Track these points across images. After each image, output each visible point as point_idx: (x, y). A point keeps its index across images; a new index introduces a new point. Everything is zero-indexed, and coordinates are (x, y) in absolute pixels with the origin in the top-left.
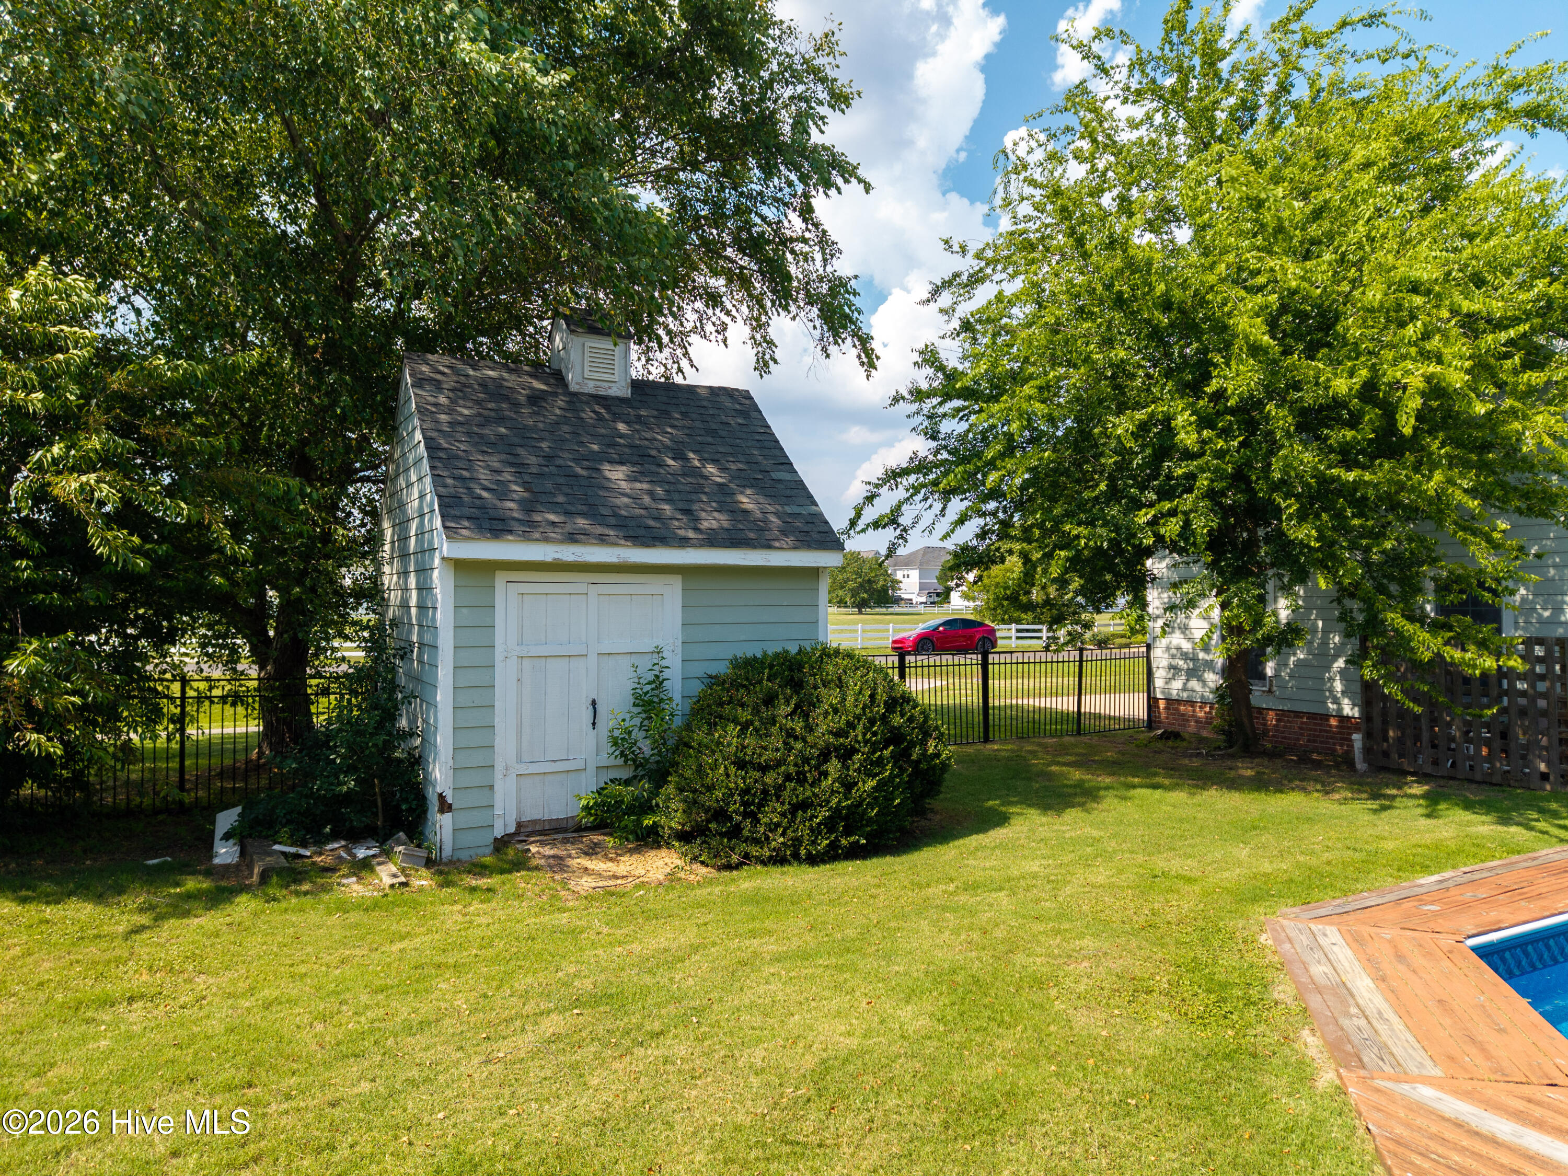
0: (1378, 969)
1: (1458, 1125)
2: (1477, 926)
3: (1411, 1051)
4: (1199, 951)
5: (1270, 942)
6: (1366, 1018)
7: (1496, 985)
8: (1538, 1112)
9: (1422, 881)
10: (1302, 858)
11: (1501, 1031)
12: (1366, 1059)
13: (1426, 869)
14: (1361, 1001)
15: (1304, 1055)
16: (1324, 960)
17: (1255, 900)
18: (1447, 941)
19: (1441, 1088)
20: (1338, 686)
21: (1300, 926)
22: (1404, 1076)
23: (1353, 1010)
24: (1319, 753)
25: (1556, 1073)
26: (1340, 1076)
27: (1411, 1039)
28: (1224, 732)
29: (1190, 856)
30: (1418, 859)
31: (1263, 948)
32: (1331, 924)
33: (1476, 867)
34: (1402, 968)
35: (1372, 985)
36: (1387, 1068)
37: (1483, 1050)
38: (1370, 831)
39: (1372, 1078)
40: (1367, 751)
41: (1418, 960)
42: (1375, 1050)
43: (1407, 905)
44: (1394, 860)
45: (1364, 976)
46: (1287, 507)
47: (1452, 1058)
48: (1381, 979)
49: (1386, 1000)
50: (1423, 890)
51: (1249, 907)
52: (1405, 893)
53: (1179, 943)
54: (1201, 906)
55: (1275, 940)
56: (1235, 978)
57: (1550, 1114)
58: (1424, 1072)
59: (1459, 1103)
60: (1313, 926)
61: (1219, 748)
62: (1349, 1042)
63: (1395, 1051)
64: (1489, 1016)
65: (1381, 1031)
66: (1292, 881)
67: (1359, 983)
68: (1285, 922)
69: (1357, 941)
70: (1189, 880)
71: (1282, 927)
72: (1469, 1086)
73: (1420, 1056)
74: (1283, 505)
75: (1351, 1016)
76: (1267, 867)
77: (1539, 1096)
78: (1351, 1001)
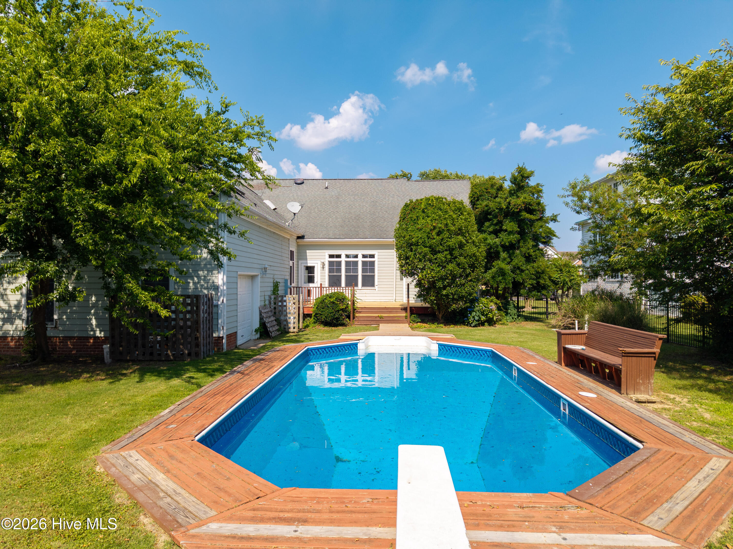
0: (164, 467)
1: (234, 537)
2: (197, 430)
3: (197, 506)
4: (64, 489)
5: (102, 470)
6: (169, 496)
7: (216, 457)
8: (259, 514)
9: (162, 414)
10: (101, 416)
11: (228, 479)
12: (180, 520)
13: (161, 407)
14: (163, 488)
15: (146, 532)
16: (135, 471)
17: (85, 448)
18: (188, 441)
19: (219, 521)
20: (94, 322)
21: (116, 455)
22: (202, 523)
23: (162, 494)
24: (83, 357)
25: (257, 492)
26: (170, 536)
27: (195, 500)
28: (30, 352)
29: (36, 431)
30: (156, 403)
31: (100, 475)
32: (131, 449)
33: (181, 401)
34: (174, 462)
35: (164, 477)
36: (191, 521)
37: (226, 492)
38: (128, 394)
39: (188, 530)
40: (112, 352)
41: (180, 456)
42: (182, 513)
43: (162, 427)
44: (145, 406)
45: (159, 473)
46: (75, 226)
47: (216, 502)
48: (167, 472)
49: (174, 482)
50: (165, 418)
51: (84, 453)
52: (158, 422)
53: (48, 490)
54: (55, 460)
55: (105, 468)
56: (90, 499)
57: (263, 513)
58: (209, 516)
59: (229, 525)
60: (122, 453)
61: (27, 361)
62: (168, 514)
63: (190, 509)
64: (220, 474)
65: (180, 501)
66: (100, 430)
67: (158, 478)
68: (107, 455)
69: (148, 455)
70: (41, 446)
71: (106, 458)
72: (228, 514)
73: (202, 507)
74: (74, 224)
75: (162, 499)
76: (85, 426)
77: (256, 506)
78: (159, 490)
